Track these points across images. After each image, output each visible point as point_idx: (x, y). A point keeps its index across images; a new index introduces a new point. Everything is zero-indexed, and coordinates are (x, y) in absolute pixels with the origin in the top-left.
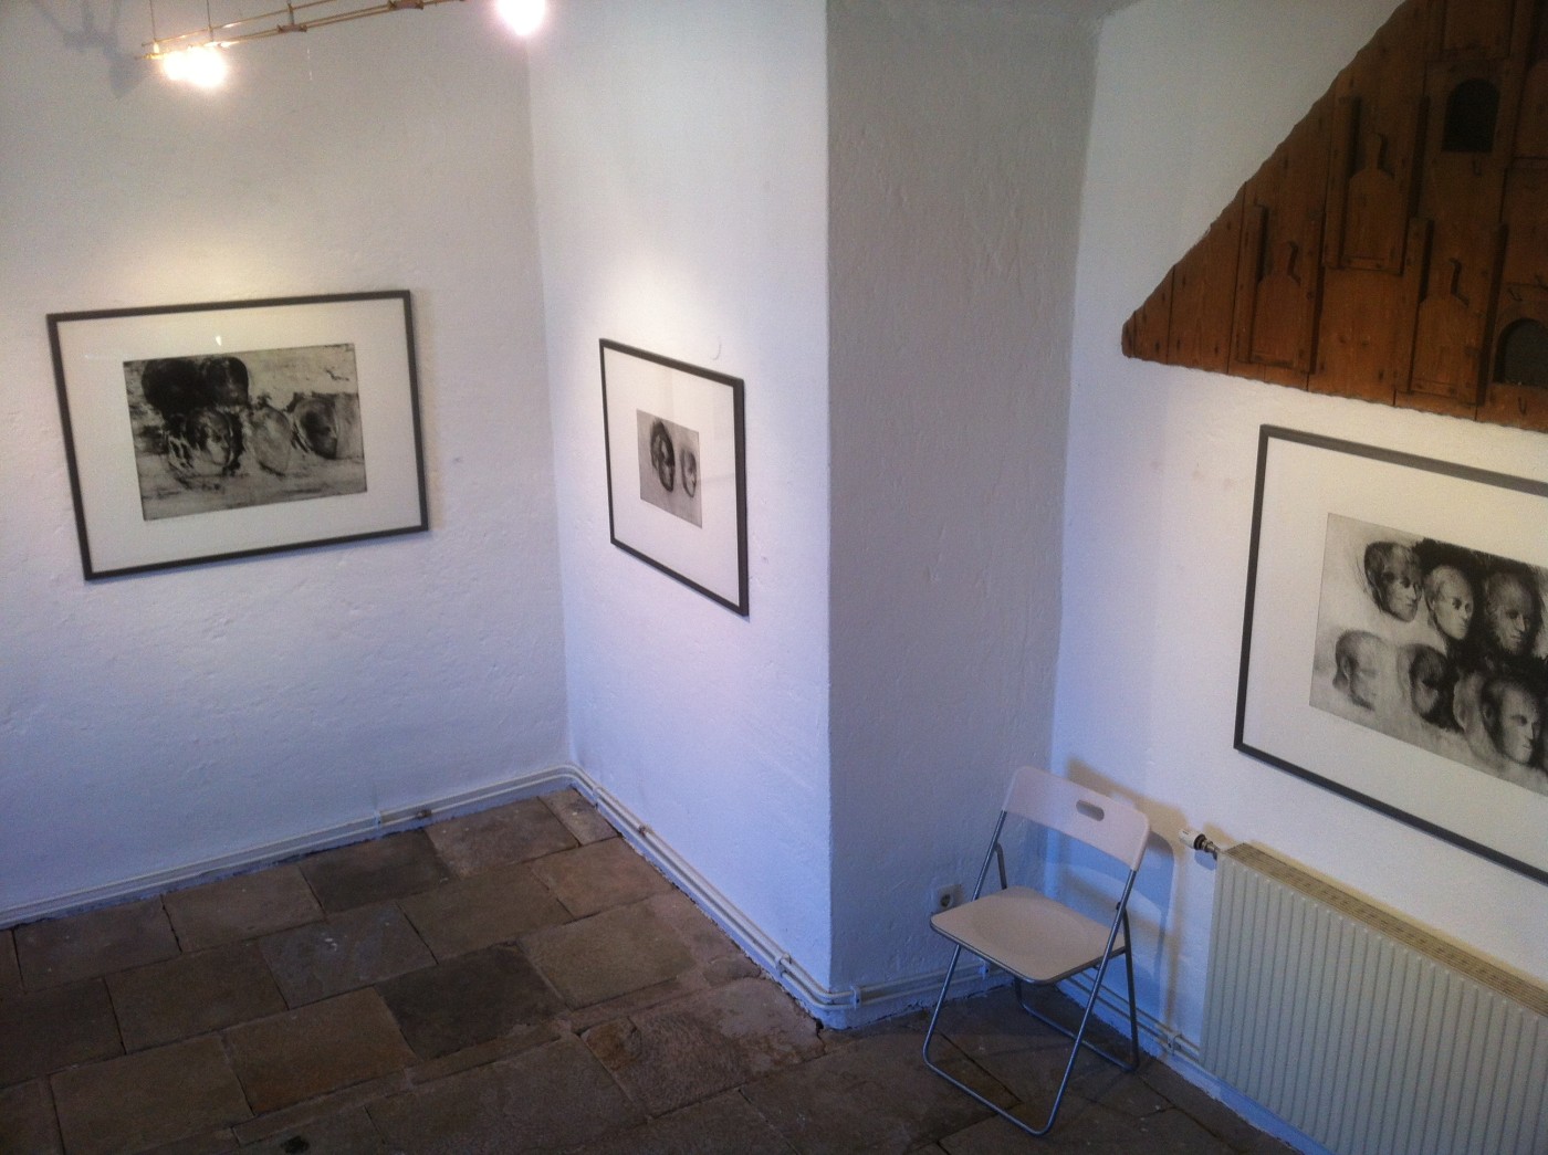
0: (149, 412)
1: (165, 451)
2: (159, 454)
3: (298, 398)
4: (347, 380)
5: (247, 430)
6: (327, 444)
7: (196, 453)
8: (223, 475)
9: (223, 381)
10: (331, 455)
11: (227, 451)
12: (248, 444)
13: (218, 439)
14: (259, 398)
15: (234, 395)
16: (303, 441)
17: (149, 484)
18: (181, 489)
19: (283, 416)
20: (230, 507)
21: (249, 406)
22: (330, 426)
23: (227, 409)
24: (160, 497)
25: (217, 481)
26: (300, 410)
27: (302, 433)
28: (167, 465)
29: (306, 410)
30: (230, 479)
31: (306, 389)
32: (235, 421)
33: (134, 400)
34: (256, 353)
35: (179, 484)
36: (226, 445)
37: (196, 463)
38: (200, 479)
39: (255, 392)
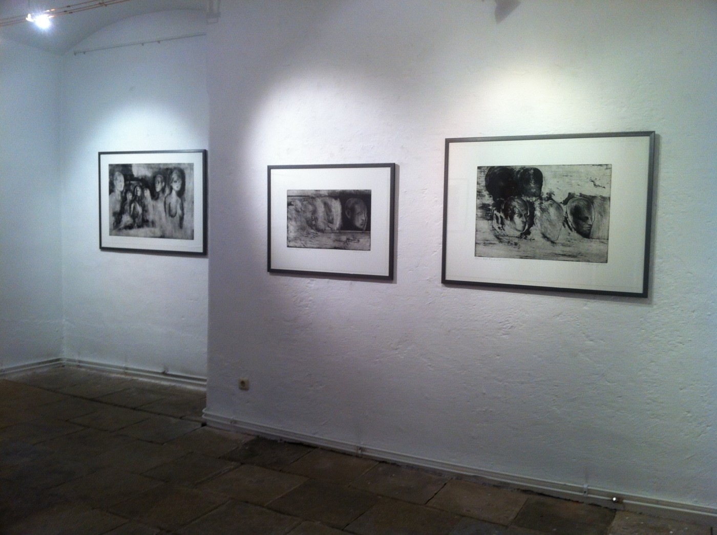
0: (487, 195)
1: (491, 219)
2: (488, 220)
3: (571, 196)
4: (604, 187)
5: (538, 213)
6: (586, 227)
7: (508, 222)
8: (520, 237)
9: (528, 182)
10: (587, 235)
11: (524, 223)
12: (537, 221)
13: (520, 216)
14: (547, 194)
15: (534, 191)
16: (570, 224)
17: (481, 237)
18: (497, 242)
19: (560, 206)
20: (521, 258)
21: (541, 199)
22: (589, 217)
23: (528, 199)
24: (485, 244)
25: (516, 240)
26: (572, 204)
27: (570, 218)
28: (491, 227)
29: (574, 204)
30: (524, 240)
31: (577, 191)
32: (531, 207)
33: (480, 188)
34: (550, 166)
35: (496, 239)
36: (525, 220)
37: (506, 228)
38: (507, 238)
39: (545, 190)
